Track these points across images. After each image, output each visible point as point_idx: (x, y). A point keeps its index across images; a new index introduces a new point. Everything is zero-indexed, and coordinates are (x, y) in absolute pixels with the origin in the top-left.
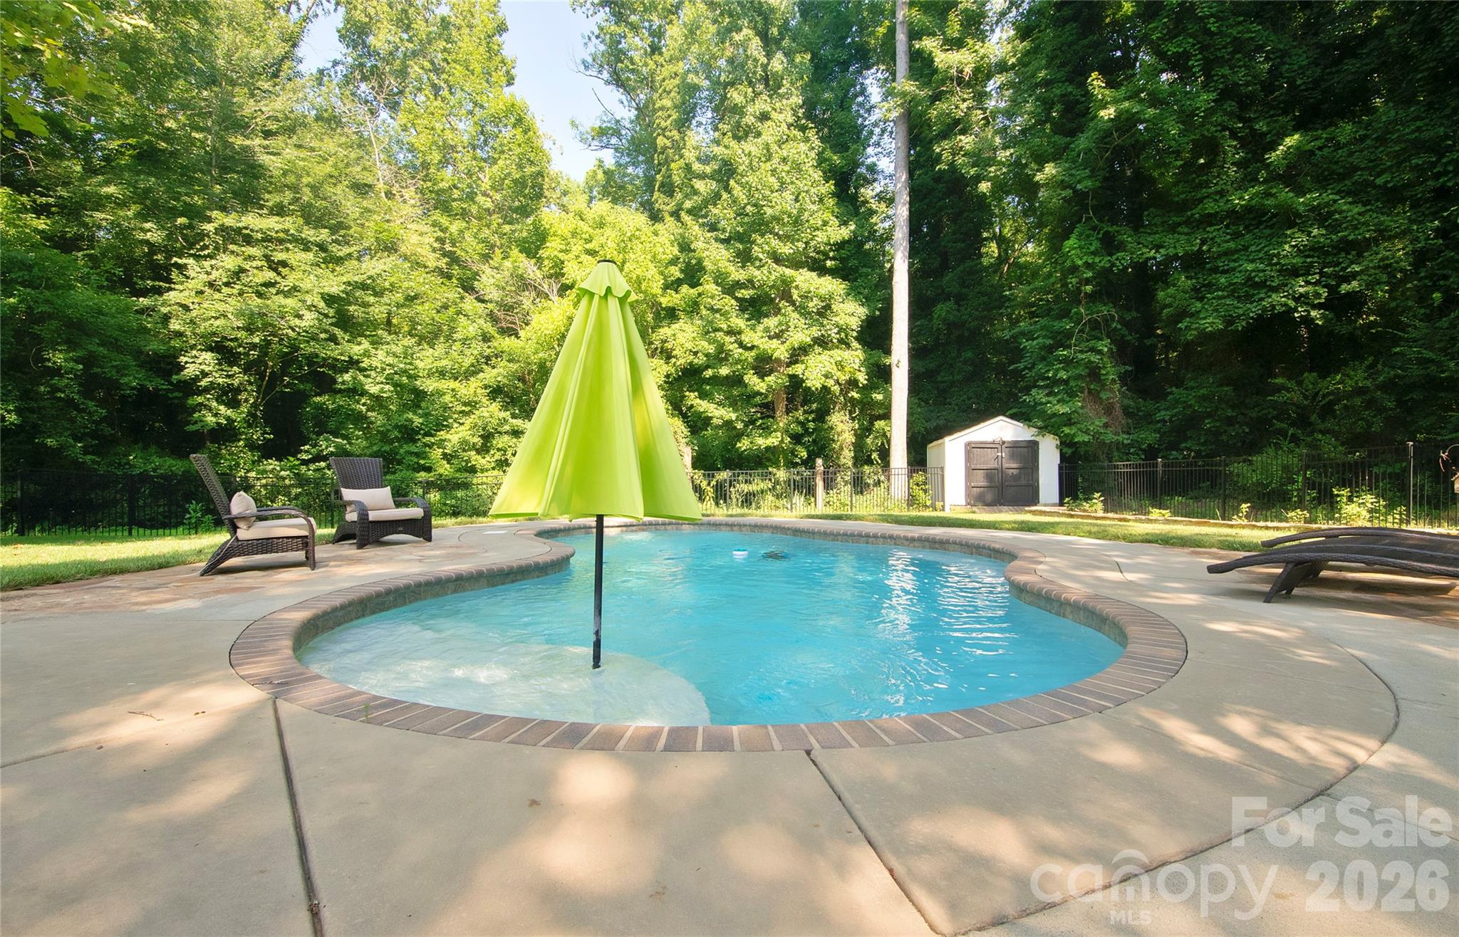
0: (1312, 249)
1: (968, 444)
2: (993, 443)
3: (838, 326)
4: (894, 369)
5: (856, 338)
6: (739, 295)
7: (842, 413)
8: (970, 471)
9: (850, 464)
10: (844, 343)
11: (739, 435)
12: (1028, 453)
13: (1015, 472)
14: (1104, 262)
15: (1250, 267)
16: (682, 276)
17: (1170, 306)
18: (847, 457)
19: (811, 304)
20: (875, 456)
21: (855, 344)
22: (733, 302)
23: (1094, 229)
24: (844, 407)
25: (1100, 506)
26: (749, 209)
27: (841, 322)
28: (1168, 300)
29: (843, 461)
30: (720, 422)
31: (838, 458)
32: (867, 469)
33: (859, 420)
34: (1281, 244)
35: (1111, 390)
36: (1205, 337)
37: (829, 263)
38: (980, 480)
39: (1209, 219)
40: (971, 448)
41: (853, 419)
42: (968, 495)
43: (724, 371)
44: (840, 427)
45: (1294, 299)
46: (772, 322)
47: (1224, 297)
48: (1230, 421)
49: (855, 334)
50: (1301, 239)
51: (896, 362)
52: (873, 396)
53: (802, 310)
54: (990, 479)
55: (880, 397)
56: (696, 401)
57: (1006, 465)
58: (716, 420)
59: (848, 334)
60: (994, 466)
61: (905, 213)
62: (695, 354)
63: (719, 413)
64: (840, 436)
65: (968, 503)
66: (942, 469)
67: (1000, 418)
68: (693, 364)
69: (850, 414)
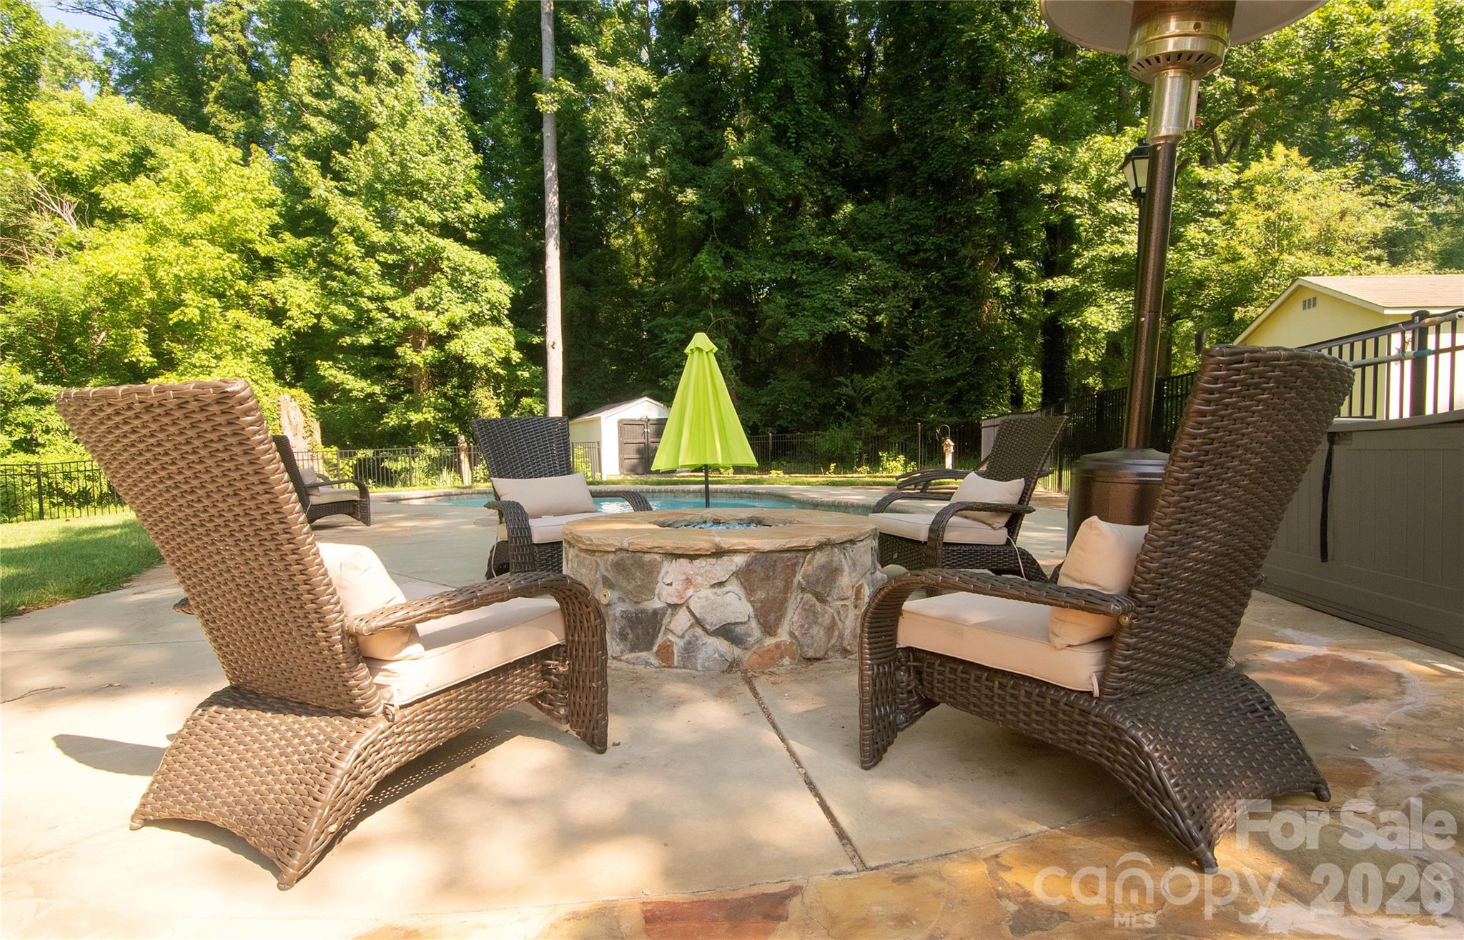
0: (859, 289)
1: (620, 422)
2: (641, 420)
3: (489, 303)
4: (550, 350)
5: (508, 316)
6: (381, 259)
7: (485, 388)
8: (623, 445)
10: (496, 321)
11: (382, 410)
14: (725, 275)
15: (825, 296)
16: (281, 222)
17: (771, 317)
19: (465, 279)
21: (507, 322)
22: (377, 267)
23: (717, 248)
24: (487, 383)
26: (393, 167)
27: (494, 299)
28: (771, 313)
30: (361, 395)
33: (505, 396)
34: (842, 283)
36: (796, 344)
37: (469, 235)
38: (632, 453)
39: (796, 255)
40: (624, 425)
41: (498, 396)
42: (621, 466)
43: (365, 340)
44: (486, 403)
45: (851, 323)
46: (424, 292)
47: (808, 316)
48: (807, 406)
49: (506, 312)
50: (853, 282)
51: (551, 344)
52: (519, 373)
53: (455, 284)
54: (639, 451)
55: (526, 375)
56: (329, 371)
57: (651, 440)
58: (355, 393)
59: (499, 312)
60: (643, 440)
61: (556, 203)
62: (318, 316)
63: (358, 386)
64: (484, 411)
65: (621, 473)
66: (598, 443)
67: (646, 398)
68: (317, 328)
69: (494, 389)
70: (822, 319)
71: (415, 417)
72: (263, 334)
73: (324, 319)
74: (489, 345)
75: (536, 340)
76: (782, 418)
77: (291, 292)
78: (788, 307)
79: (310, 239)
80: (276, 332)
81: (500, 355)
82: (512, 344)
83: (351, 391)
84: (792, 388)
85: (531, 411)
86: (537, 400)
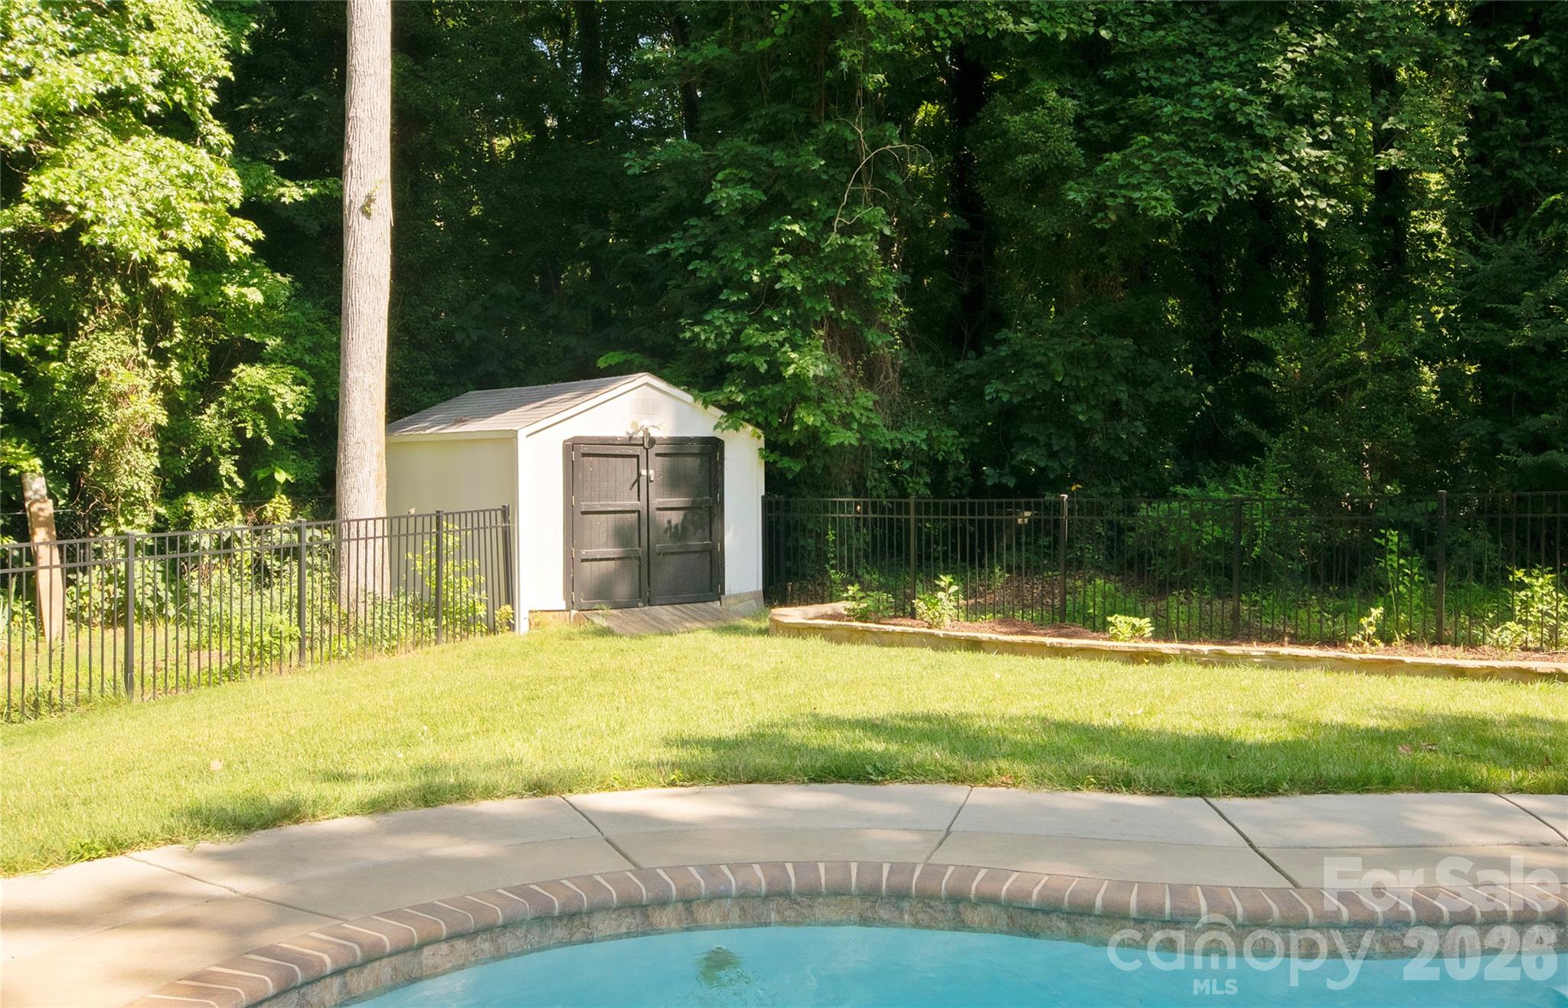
1: (570, 445)
2: (630, 441)
4: (355, 221)
5: (215, 110)
7: (120, 334)
8: (579, 517)
9: (146, 488)
12: (700, 469)
13: (676, 518)
17: (1026, 149)
18: (139, 470)
20: (227, 467)
21: (217, 133)
24: (128, 317)
25: (952, 602)
29: (124, 481)
31: (109, 473)
32: (196, 504)
33: (182, 359)
35: (885, 328)
38: (602, 545)
40: (581, 456)
41: (161, 357)
42: (571, 583)
44: (122, 379)
51: (360, 201)
52: (231, 291)
54: (621, 536)
55: (255, 296)
57: (657, 501)
59: (191, 96)
60: (632, 503)
64: (114, 404)
65: (571, 605)
66: (505, 512)
67: (645, 378)
69: (151, 337)
70: (1215, 155)
74: (170, 190)
75: (292, 193)
76: (1033, 441)
78: (1079, 121)
81: (194, 229)
84: (1075, 359)
85: (264, 407)
86: (288, 373)
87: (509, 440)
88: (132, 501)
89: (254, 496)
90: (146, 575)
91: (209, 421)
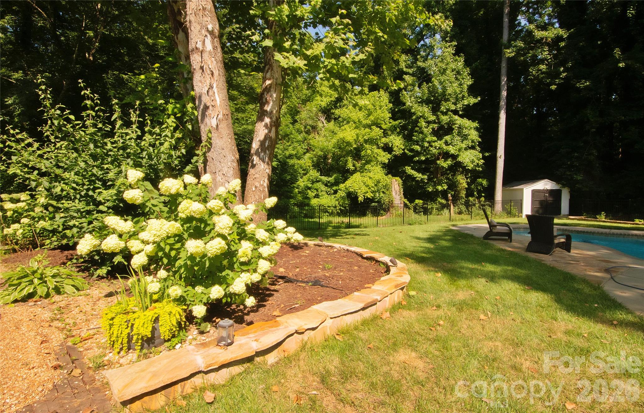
1: (533, 190)
2: (543, 190)
4: (498, 159)
5: (478, 145)
7: (461, 175)
8: (533, 201)
9: (464, 196)
10: (473, 148)
12: (556, 194)
13: (551, 202)
18: (463, 194)
20: (475, 193)
21: (478, 148)
22: (431, 130)
24: (462, 173)
25: (604, 217)
26: (440, 90)
27: (474, 139)
29: (461, 195)
31: (459, 194)
32: (471, 199)
33: (470, 178)
37: (460, 113)
38: (538, 205)
40: (534, 192)
41: (467, 178)
43: (423, 158)
44: (462, 181)
49: (477, 143)
51: (499, 156)
53: (459, 134)
54: (541, 204)
56: (409, 170)
57: (548, 199)
58: (418, 179)
59: (475, 144)
60: (543, 199)
61: (506, 94)
62: (404, 150)
63: (419, 176)
64: (460, 185)
66: (521, 200)
67: (546, 180)
68: (404, 154)
69: (465, 176)
71: (440, 188)
72: (385, 157)
73: (406, 150)
74: (473, 157)
77: (394, 141)
79: (399, 121)
80: (389, 156)
81: (477, 162)
82: (481, 157)
83: (416, 178)
85: (482, 185)
86: (485, 180)
87: (522, 190)
88: (462, 198)
89: (479, 198)
90: (463, 208)
91: (473, 186)
